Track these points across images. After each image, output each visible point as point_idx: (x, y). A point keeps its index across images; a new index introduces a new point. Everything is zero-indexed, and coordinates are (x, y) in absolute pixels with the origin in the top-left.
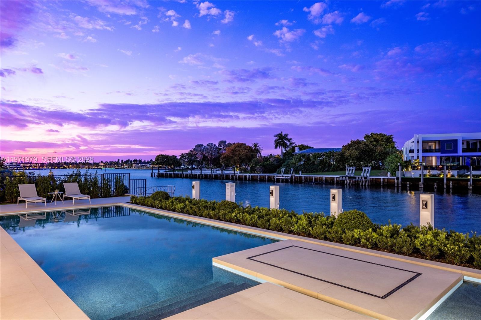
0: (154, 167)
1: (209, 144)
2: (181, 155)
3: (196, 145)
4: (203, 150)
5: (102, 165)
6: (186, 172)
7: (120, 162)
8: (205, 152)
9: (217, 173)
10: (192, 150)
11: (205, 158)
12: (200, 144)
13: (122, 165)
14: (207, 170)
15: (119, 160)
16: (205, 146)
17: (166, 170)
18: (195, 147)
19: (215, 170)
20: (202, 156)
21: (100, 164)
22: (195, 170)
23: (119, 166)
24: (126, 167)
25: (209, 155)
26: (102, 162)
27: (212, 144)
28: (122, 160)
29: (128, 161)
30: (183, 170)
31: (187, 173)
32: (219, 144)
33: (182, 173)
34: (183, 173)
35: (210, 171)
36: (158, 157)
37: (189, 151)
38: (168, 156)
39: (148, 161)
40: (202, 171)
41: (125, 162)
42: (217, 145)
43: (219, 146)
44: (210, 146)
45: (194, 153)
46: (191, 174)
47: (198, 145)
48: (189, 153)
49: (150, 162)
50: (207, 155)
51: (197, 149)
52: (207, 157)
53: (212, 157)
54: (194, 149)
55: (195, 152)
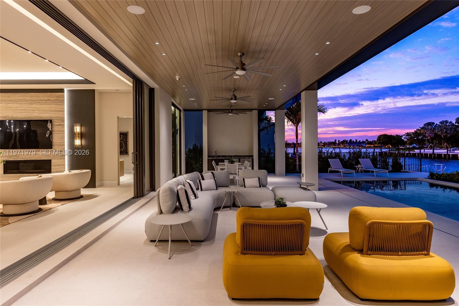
0: (370, 146)
1: (443, 121)
2: (406, 134)
3: (424, 123)
4: (435, 128)
5: (321, 145)
6: (412, 151)
7: (337, 142)
8: (437, 130)
9: (455, 152)
10: (419, 128)
11: (436, 137)
12: (430, 122)
13: (338, 145)
14: (439, 150)
15: (336, 140)
16: (436, 124)
17: (389, 150)
18: (424, 126)
19: (451, 149)
20: (433, 134)
21: (320, 144)
22: (424, 150)
23: (336, 146)
24: (343, 146)
25: (442, 133)
26: (321, 142)
27: (447, 122)
28: (339, 141)
29: (344, 141)
30: (409, 149)
31: (415, 152)
32: (456, 121)
33: (408, 152)
34: (410, 152)
35: (446, 151)
36: (380, 137)
37: (415, 130)
38: (391, 136)
39: (363, 141)
40: (434, 150)
41: (341, 142)
42: (454, 122)
43: (456, 123)
44: (444, 123)
45: (422, 132)
46: (420, 154)
47: (427, 123)
48: (416, 132)
49: (365, 142)
50: (439, 133)
51: (427, 127)
52: (440, 136)
53: (447, 136)
54: (423, 128)
55: (424, 131)
